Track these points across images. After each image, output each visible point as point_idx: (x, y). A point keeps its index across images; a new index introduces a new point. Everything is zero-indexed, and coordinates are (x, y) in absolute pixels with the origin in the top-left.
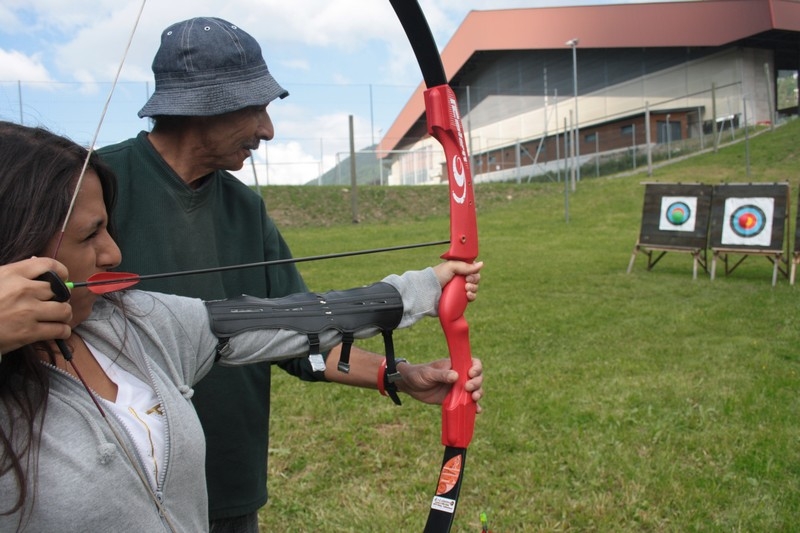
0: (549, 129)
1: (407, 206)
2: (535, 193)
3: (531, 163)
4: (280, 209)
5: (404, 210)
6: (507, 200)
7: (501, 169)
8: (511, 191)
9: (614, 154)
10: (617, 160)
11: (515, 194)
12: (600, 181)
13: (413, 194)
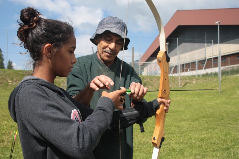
0: (206, 56)
1: (153, 84)
2: (205, 81)
3: (202, 69)
5: (152, 85)
6: (193, 83)
7: (190, 71)
8: (195, 80)
9: (234, 67)
10: (235, 69)
11: (196, 81)
12: (231, 77)
13: (155, 79)
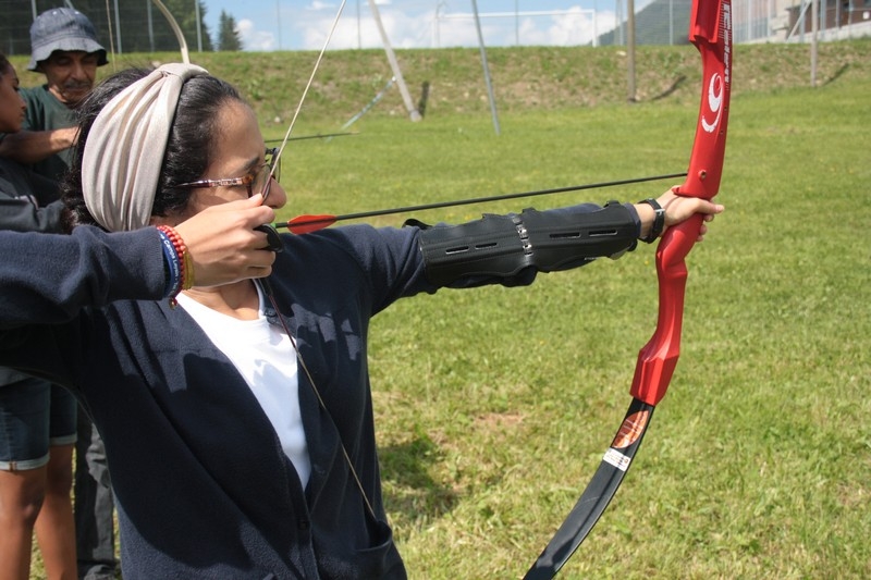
4: (525, 81)
